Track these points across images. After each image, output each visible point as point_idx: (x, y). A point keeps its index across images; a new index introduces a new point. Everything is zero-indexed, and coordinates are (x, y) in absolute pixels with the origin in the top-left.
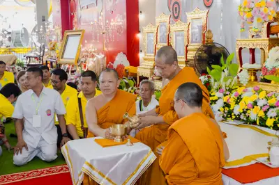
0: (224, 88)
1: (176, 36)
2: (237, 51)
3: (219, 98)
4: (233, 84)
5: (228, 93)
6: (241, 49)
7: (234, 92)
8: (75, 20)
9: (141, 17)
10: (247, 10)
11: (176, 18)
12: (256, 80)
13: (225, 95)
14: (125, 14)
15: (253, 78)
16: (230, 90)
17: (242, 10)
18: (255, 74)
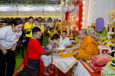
0: (101, 40)
4: (105, 38)
5: (102, 42)
6: (109, 28)
7: (104, 41)
9: (83, 18)
10: (111, 15)
12: (112, 38)
13: (101, 42)
14: (79, 17)
15: (112, 37)
16: (103, 41)
17: (110, 15)
18: (113, 37)
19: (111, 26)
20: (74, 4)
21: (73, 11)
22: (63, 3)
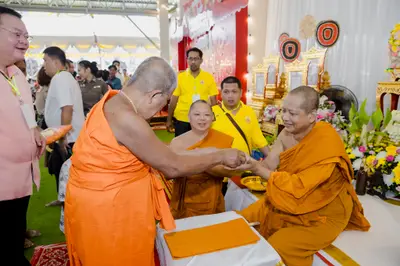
0: (365, 145)
1: (292, 76)
2: (379, 96)
3: (357, 158)
5: (371, 152)
6: (384, 94)
9: (250, 59)
11: (292, 58)
13: (367, 154)
14: (235, 55)
16: (375, 149)
19: (388, 87)
20: (209, 8)
21: (207, 33)
22: (163, 6)
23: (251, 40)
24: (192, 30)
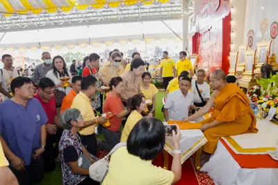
3: (265, 101)
8: (199, 49)
20: (210, 15)
21: (209, 30)
22: (185, 12)
23: (233, 35)
24: (201, 28)
